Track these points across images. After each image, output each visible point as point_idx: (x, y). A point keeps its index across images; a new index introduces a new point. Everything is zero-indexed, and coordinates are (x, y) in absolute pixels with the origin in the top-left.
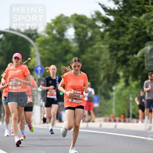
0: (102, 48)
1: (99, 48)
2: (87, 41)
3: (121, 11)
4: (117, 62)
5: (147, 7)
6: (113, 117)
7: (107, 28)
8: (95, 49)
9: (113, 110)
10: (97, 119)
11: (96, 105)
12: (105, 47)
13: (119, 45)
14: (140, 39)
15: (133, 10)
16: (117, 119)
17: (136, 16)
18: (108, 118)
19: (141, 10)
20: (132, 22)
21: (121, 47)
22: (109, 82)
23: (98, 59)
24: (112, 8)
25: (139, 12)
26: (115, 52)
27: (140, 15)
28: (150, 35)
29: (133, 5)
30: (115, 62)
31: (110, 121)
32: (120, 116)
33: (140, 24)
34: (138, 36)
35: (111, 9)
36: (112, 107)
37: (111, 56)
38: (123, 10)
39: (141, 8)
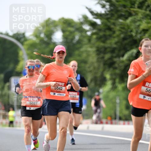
0: (89, 51)
1: (86, 51)
2: (74, 45)
3: (107, 14)
4: (104, 64)
7: (95, 31)
8: (82, 52)
12: (92, 50)
13: (106, 49)
14: (126, 42)
15: (119, 13)
16: (104, 121)
17: (122, 19)
19: (127, 14)
20: (118, 25)
21: (108, 50)
22: (96, 84)
23: (85, 62)
24: (99, 12)
25: (125, 15)
26: (102, 55)
27: (126, 18)
29: (120, 8)
30: (102, 65)
32: (107, 118)
33: (126, 27)
34: (124, 39)
35: (97, 13)
37: (98, 59)
38: (110, 13)
39: (127, 11)
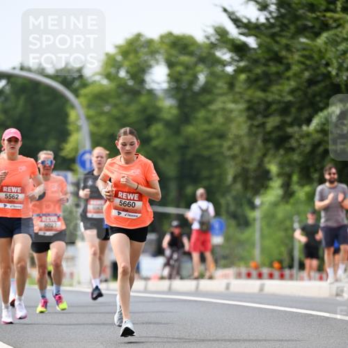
0: (231, 111)
1: (223, 109)
2: (196, 94)
3: (272, 26)
4: (265, 141)
5: (331, 18)
6: (257, 268)
7: (242, 64)
8: (215, 113)
9: (257, 252)
10: (219, 273)
11: (217, 240)
12: (236, 108)
13: (268, 104)
14: (316, 88)
16: (265, 271)
17: (307, 37)
18: (244, 270)
19: (317, 25)
20: (298, 50)
21: (274, 107)
22: (246, 187)
23: (222, 136)
24: (253, 20)
25: (313, 27)
26: (260, 119)
27: (317, 35)
28: (338, 80)
29: (301, 12)
30: (259, 142)
31: (249, 275)
32: (271, 266)
33: (316, 56)
34: (311, 82)
35: (250, 22)
36: (253, 245)
37: (251, 127)
38: (278, 23)
39: (317, 18)
